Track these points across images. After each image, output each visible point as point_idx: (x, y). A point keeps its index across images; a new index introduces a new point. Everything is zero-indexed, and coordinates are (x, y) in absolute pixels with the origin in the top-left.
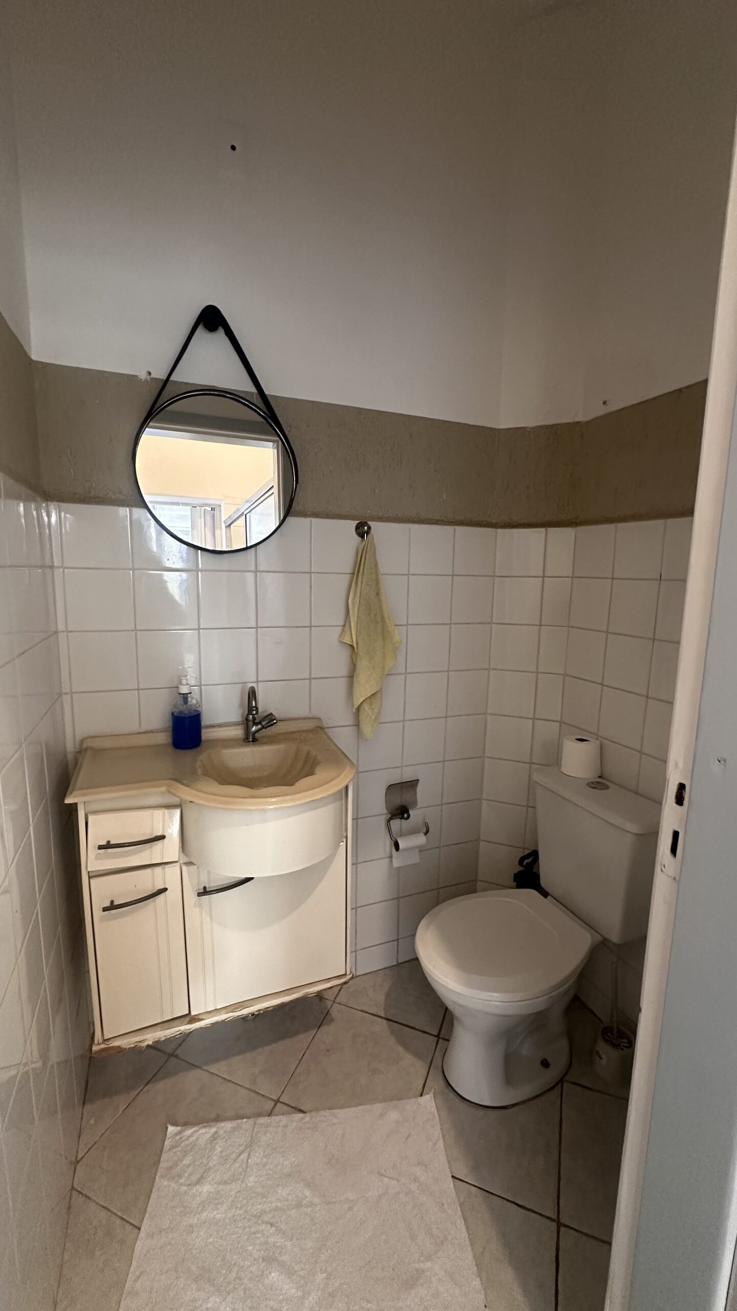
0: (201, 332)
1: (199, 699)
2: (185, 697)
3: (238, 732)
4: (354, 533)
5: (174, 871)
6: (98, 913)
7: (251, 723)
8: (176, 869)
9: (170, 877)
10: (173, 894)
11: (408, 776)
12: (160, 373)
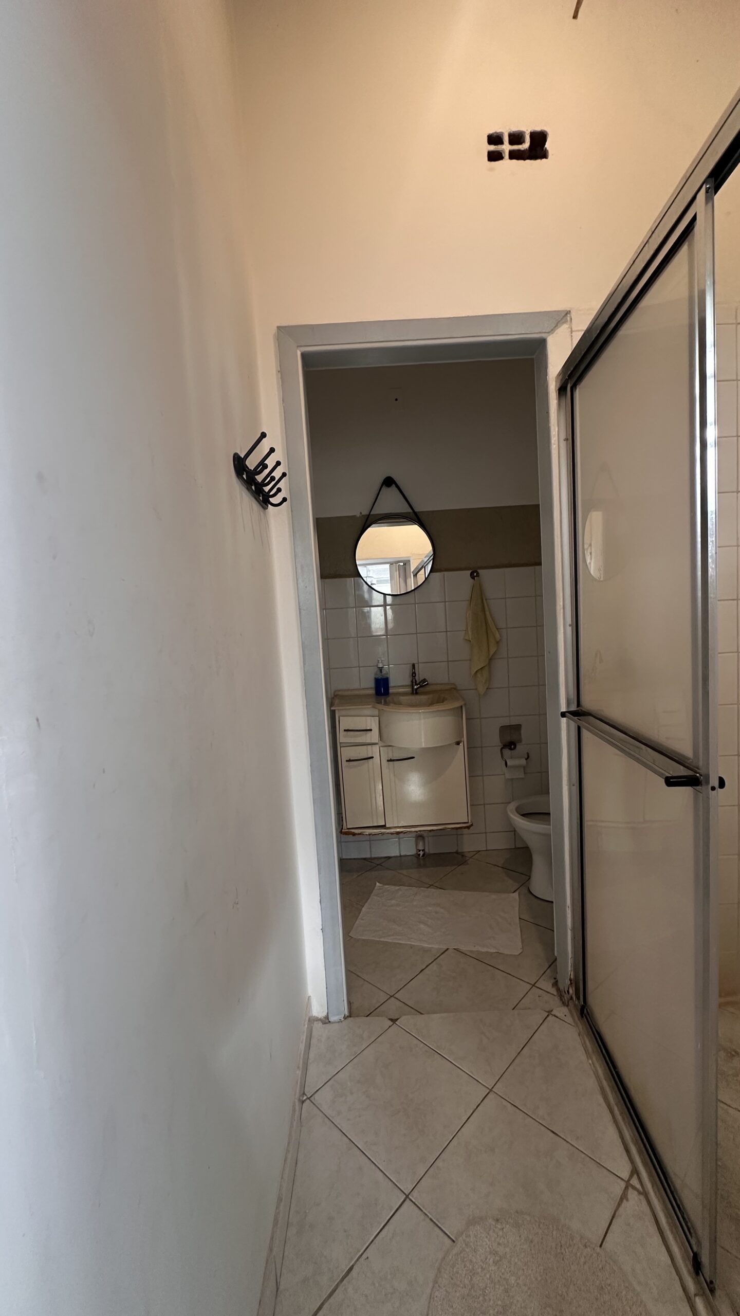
0: (384, 488)
1: (388, 671)
2: (381, 669)
3: (409, 690)
4: (470, 577)
5: (376, 748)
6: (345, 764)
7: (414, 684)
8: (377, 746)
9: (375, 751)
10: (377, 759)
11: (514, 721)
12: (365, 512)
